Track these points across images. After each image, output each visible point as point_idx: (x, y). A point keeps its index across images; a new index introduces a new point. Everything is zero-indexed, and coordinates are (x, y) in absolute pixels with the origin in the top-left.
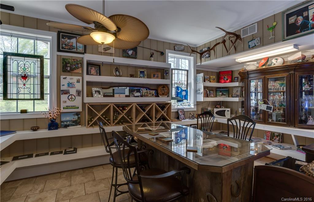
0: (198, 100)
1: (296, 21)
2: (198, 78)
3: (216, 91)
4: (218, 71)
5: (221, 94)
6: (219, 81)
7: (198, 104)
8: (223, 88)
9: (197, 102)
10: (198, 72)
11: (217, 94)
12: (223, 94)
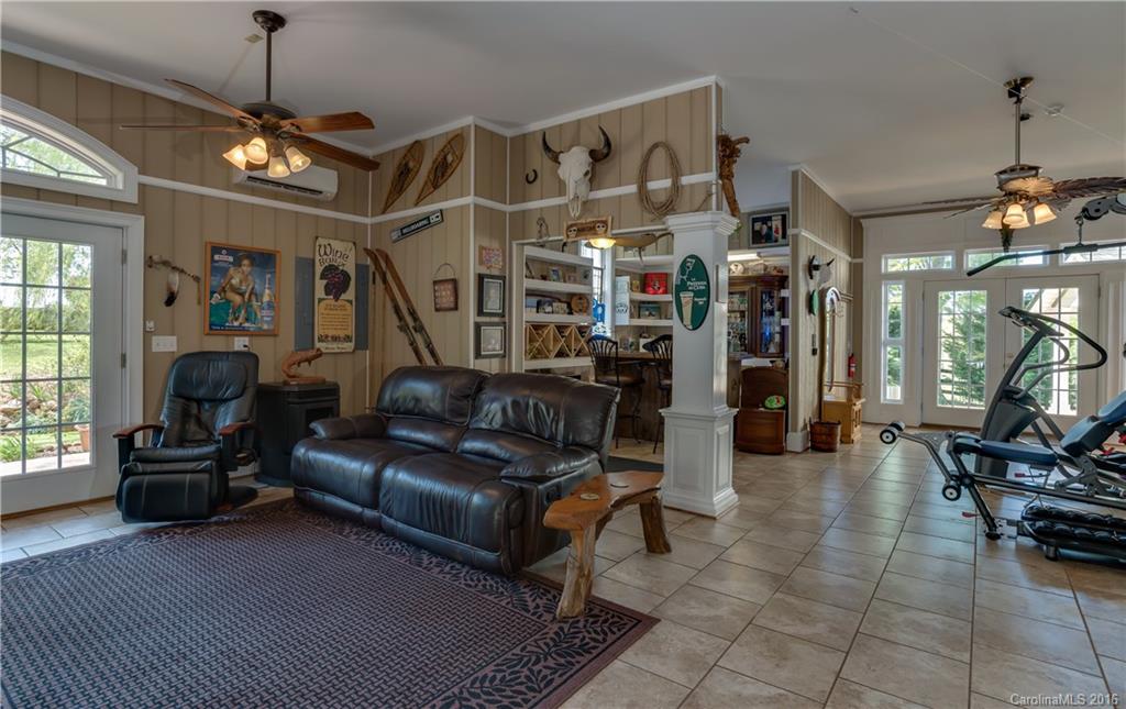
0: (618, 324)
1: (761, 228)
2: (619, 284)
3: (639, 308)
4: (643, 272)
5: (647, 313)
6: (644, 291)
7: (616, 329)
8: (649, 303)
9: (616, 327)
10: (618, 273)
11: (642, 313)
12: (650, 314)
